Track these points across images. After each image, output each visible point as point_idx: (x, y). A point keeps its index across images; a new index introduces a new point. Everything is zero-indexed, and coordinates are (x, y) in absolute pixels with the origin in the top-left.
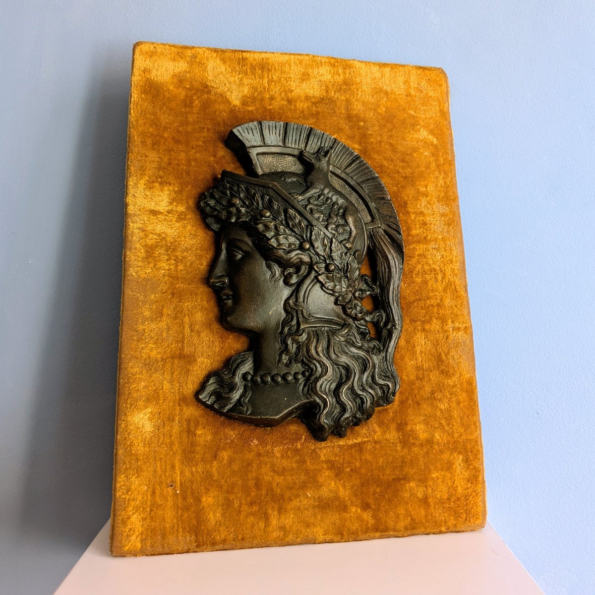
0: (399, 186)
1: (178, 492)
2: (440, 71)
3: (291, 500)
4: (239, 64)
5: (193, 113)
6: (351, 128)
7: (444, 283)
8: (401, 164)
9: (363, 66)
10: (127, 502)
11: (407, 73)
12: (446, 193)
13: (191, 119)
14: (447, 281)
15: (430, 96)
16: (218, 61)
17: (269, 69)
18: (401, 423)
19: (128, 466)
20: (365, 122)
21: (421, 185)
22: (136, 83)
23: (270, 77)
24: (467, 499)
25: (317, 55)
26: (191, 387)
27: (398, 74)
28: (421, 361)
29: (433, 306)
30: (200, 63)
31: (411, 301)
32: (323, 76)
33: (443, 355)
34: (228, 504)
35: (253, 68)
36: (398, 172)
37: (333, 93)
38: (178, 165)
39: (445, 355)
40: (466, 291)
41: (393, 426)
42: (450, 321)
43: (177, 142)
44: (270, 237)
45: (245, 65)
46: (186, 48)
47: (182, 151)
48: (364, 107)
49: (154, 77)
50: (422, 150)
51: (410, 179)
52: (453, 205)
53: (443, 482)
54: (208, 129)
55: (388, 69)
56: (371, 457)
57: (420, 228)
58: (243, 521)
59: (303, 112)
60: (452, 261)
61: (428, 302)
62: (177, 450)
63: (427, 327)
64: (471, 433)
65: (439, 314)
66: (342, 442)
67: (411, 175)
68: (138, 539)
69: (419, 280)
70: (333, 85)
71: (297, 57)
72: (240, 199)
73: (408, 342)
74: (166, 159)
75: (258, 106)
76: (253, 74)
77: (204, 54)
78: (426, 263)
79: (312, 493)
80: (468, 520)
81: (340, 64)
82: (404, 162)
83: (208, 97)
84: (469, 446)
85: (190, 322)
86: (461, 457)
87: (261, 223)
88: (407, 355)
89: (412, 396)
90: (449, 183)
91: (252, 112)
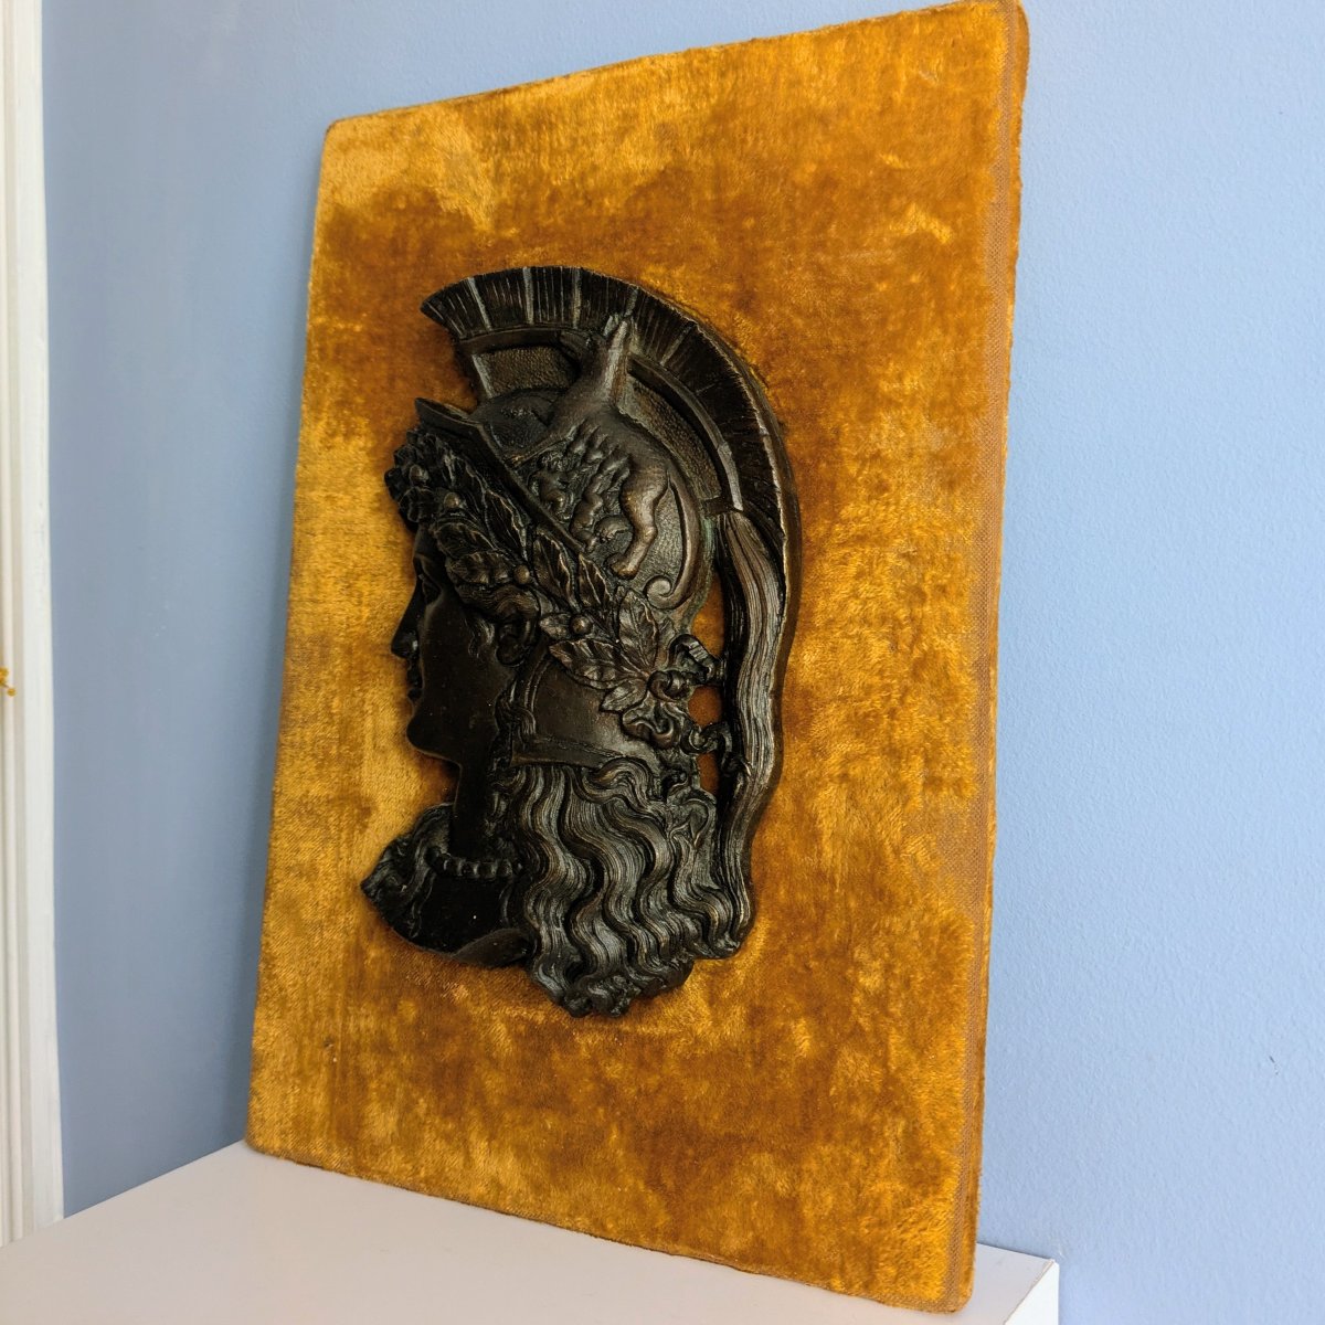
1: (336, 1060)
5: (406, 267)
6: (722, 238)
7: (916, 652)
8: (838, 321)
12: (956, 388)
13: (401, 284)
14: (926, 647)
15: (951, 94)
16: (460, 129)
18: (762, 1007)
20: (757, 216)
21: (884, 376)
23: (555, 144)
25: (660, 54)
28: (832, 859)
30: (426, 143)
31: (823, 699)
32: (671, 110)
33: (889, 850)
36: (829, 346)
37: (688, 150)
39: (894, 851)
42: (918, 762)
43: (377, 339)
44: (455, 556)
45: (506, 127)
46: (405, 114)
47: (383, 358)
48: (758, 174)
49: (347, 199)
51: (858, 361)
55: (839, 45)
57: (870, 498)
65: (890, 737)
66: (626, 1025)
67: (861, 349)
70: (690, 129)
71: (614, 73)
72: (425, 467)
75: (524, 224)
76: (522, 143)
77: (435, 120)
79: (555, 1122)
81: (714, 64)
82: (848, 313)
83: (435, 224)
86: (902, 1122)
87: (440, 524)
88: (796, 841)
91: (511, 241)
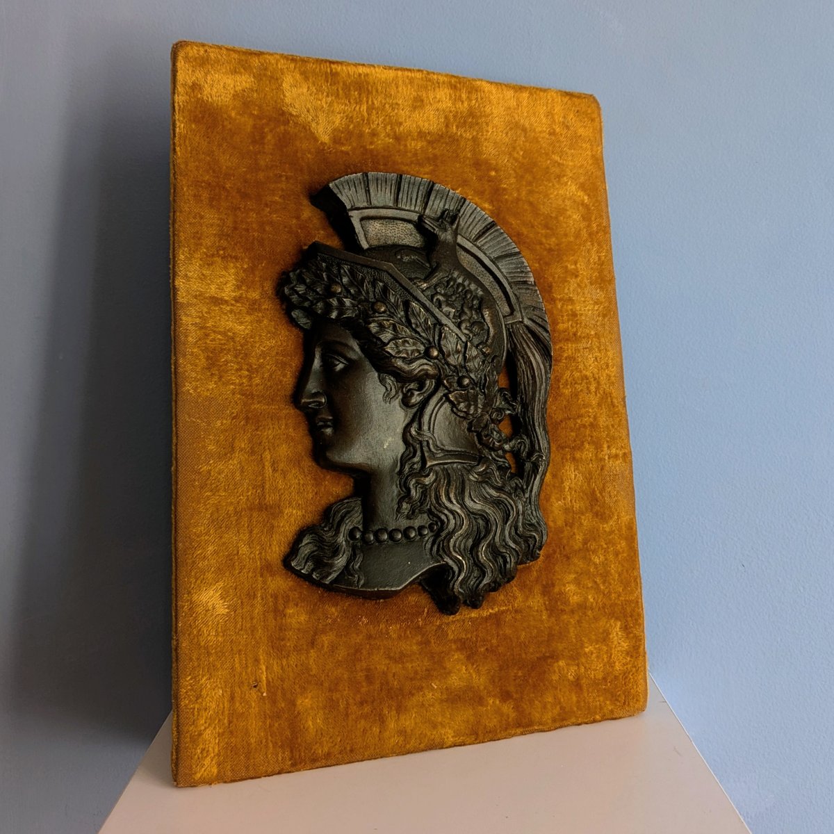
0: (541, 262)
1: (265, 694)
2: (592, 100)
3: (413, 695)
4: (327, 82)
5: (264, 153)
6: (480, 179)
7: (598, 395)
8: (543, 231)
9: (493, 89)
10: (196, 713)
11: (549, 102)
12: (601, 272)
13: (262, 163)
14: (601, 392)
15: (579, 135)
16: (298, 76)
17: (368, 90)
18: (547, 584)
19: (196, 664)
20: (497, 171)
21: (568, 261)
22: (182, 106)
23: (370, 103)
24: (626, 678)
25: (432, 71)
26: (276, 550)
27: (538, 102)
28: (571, 501)
29: (584, 426)
30: (272, 77)
31: (558, 420)
32: (440, 103)
33: (598, 492)
34: (331, 705)
35: (347, 88)
36: (541, 243)
37: (454, 127)
38: (247, 230)
39: (600, 493)
40: (625, 406)
41: (537, 589)
42: (605, 446)
43: (244, 196)
44: (386, 341)
45: (335, 84)
46: (251, 53)
47: (252, 210)
48: (496, 150)
49: (208, 97)
50: (569, 213)
51: (556, 253)
52: (610, 288)
53: (598, 657)
54: (287, 178)
55: (525, 95)
56: (510, 632)
57: (568, 320)
58: (352, 726)
59: (415, 154)
60: (607, 366)
61: (579, 421)
62: (260, 638)
63: (578, 455)
64: (632, 592)
65: (592, 437)
66: (474, 614)
67: (557, 247)
68: (214, 762)
69: (567, 392)
70: (455, 116)
71: (406, 73)
72: (343, 286)
73: (554, 476)
74: (229, 222)
75: (354, 144)
76: (348, 96)
77: (277, 64)
78: (577, 369)
79: (438, 683)
80: (627, 703)
81: (463, 86)
82: (548, 229)
83: (285, 130)
84: (629, 610)
85: (271, 458)
86: (619, 624)
87: (374, 321)
88: (554, 494)
89: (559, 548)
90: (603, 258)
91: (347, 153)
